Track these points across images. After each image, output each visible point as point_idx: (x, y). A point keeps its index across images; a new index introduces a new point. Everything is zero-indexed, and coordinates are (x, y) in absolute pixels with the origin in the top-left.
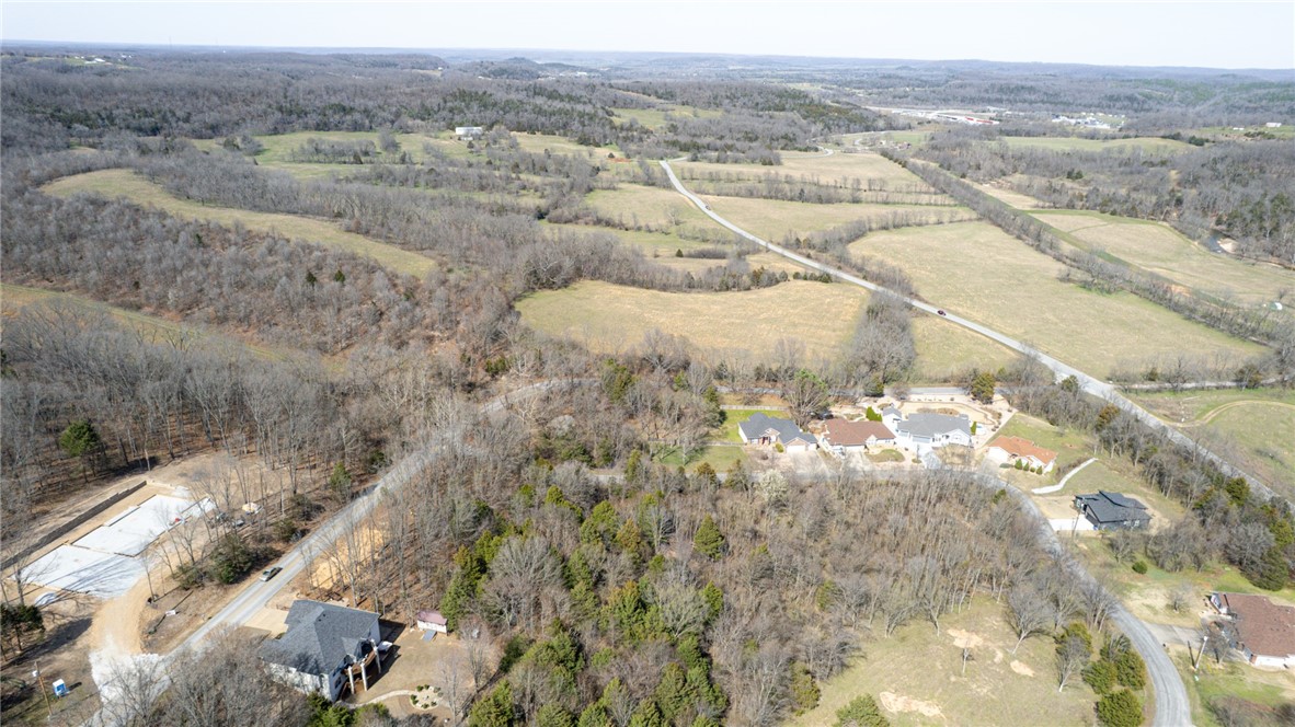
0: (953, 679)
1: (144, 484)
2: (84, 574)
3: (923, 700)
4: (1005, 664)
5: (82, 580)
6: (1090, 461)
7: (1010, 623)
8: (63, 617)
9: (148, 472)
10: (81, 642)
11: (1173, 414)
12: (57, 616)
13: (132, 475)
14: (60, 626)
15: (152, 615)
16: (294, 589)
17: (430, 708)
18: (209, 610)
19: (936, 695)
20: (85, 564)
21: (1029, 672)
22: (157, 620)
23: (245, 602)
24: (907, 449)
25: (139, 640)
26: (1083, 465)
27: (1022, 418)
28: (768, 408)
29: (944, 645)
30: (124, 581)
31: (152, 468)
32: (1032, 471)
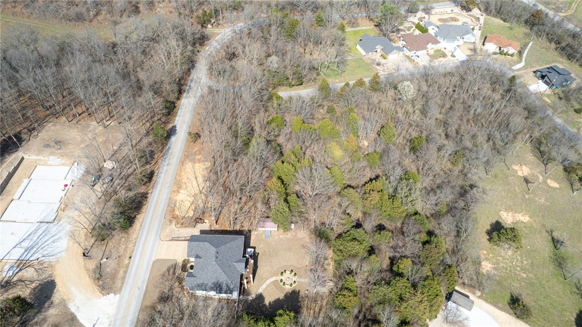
0: (527, 197)
1: (23, 158)
2: (26, 244)
3: (520, 213)
4: (545, 182)
5: (27, 250)
6: (530, 44)
7: (536, 156)
8: (32, 282)
9: (20, 149)
10: (56, 297)
11: (557, 7)
12: (27, 282)
13: (10, 153)
14: (34, 289)
15: (92, 265)
16: (170, 221)
17: (294, 285)
18: (125, 250)
19: (523, 208)
20: (21, 235)
21: (556, 185)
22: (97, 267)
23: (146, 239)
24: (445, 49)
25: (96, 287)
26: (529, 47)
27: (489, 19)
28: (364, 28)
29: (514, 176)
30: (58, 244)
31: (20, 144)
32: (508, 55)
